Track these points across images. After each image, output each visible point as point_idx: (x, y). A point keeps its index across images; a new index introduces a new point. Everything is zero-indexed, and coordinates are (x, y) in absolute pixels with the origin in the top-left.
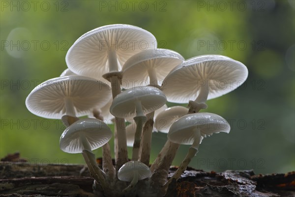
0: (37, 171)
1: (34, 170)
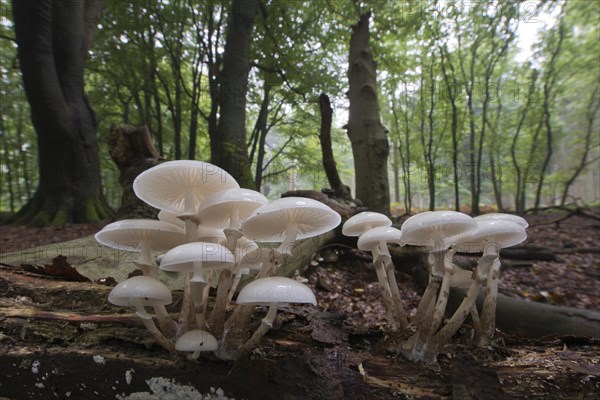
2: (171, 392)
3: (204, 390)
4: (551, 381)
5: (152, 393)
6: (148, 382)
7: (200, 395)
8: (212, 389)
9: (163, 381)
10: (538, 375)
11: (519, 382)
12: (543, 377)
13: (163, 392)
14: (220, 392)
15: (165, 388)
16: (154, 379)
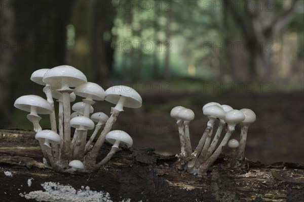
2: (57, 190)
3: (77, 188)
4: (264, 184)
5: (44, 190)
6: (42, 185)
7: (75, 190)
8: (83, 187)
9: (52, 184)
10: (259, 181)
11: (248, 184)
12: (261, 182)
13: (52, 190)
14: (88, 188)
15: (53, 188)
16: (46, 183)
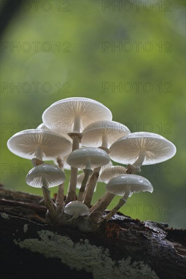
0: (8, 195)
1: (6, 193)
2: (53, 240)
3: (76, 240)
5: (40, 239)
6: (39, 232)
7: (73, 243)
8: (81, 240)
9: (49, 233)
13: (48, 239)
14: (87, 241)
15: (50, 237)
16: (43, 231)
